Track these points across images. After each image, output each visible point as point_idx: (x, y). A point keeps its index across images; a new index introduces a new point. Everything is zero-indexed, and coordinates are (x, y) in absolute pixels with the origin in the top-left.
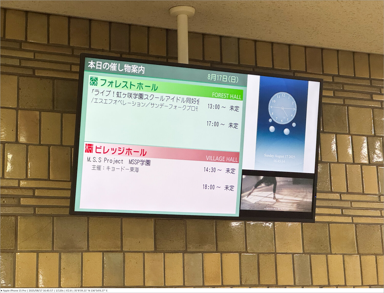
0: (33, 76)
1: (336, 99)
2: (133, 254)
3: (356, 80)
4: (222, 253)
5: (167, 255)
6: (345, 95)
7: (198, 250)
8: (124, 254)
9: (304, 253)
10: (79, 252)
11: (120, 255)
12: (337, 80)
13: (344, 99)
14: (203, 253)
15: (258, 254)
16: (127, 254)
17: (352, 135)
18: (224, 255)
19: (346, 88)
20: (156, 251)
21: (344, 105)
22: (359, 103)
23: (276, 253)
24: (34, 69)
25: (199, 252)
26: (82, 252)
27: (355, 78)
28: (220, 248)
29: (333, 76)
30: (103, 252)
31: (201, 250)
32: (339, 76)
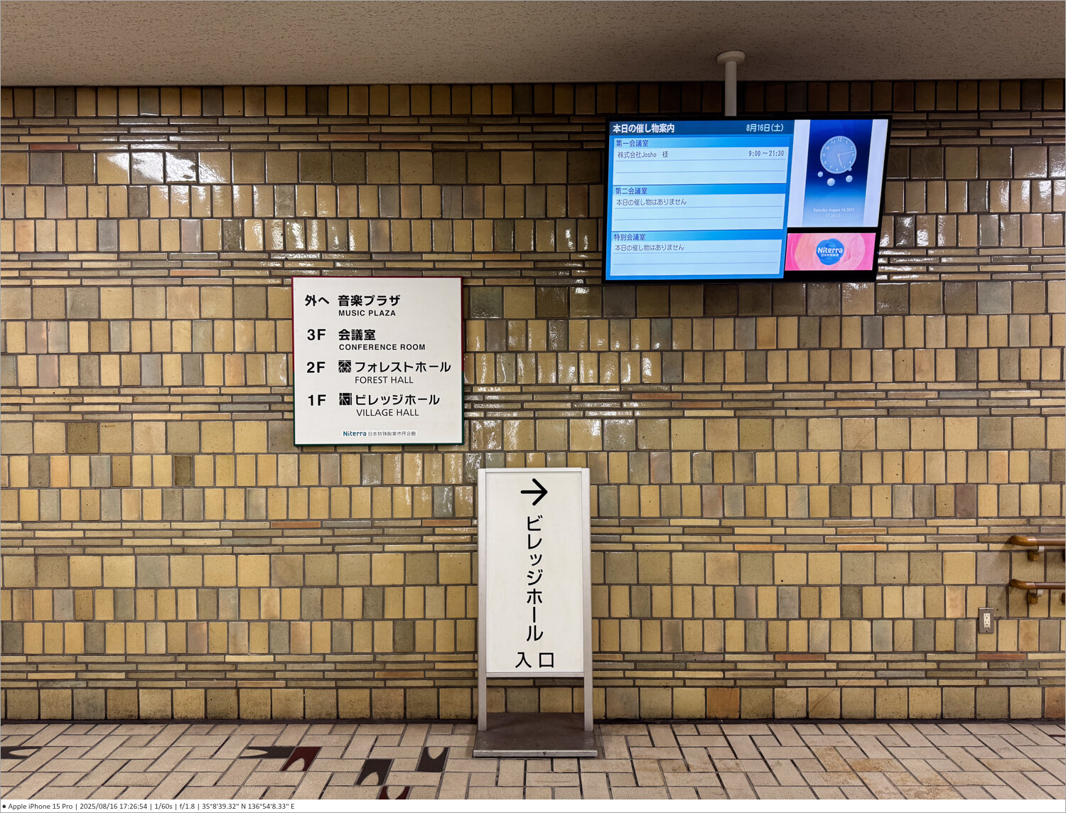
0: (582, 149)
1: (930, 140)
2: (681, 320)
3: (959, 114)
4: (778, 316)
5: (717, 320)
6: (943, 134)
7: (751, 315)
8: (672, 320)
9: (876, 314)
10: (627, 318)
11: (668, 322)
12: (932, 117)
13: (941, 138)
14: (756, 317)
15: (821, 317)
16: (674, 320)
17: (947, 181)
18: (781, 319)
19: (944, 125)
20: (705, 316)
21: (940, 145)
22: (960, 142)
23: (841, 316)
24: (582, 142)
25: (752, 317)
26: (630, 319)
27: (957, 112)
28: (776, 312)
29: (928, 113)
30: (651, 318)
31: (754, 314)
32: (936, 112)
